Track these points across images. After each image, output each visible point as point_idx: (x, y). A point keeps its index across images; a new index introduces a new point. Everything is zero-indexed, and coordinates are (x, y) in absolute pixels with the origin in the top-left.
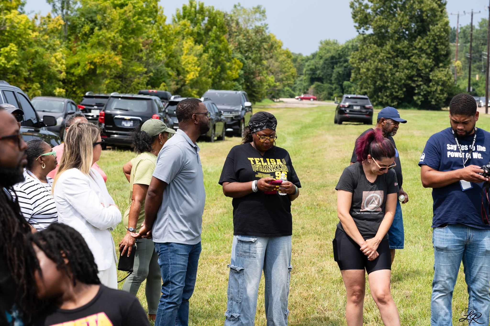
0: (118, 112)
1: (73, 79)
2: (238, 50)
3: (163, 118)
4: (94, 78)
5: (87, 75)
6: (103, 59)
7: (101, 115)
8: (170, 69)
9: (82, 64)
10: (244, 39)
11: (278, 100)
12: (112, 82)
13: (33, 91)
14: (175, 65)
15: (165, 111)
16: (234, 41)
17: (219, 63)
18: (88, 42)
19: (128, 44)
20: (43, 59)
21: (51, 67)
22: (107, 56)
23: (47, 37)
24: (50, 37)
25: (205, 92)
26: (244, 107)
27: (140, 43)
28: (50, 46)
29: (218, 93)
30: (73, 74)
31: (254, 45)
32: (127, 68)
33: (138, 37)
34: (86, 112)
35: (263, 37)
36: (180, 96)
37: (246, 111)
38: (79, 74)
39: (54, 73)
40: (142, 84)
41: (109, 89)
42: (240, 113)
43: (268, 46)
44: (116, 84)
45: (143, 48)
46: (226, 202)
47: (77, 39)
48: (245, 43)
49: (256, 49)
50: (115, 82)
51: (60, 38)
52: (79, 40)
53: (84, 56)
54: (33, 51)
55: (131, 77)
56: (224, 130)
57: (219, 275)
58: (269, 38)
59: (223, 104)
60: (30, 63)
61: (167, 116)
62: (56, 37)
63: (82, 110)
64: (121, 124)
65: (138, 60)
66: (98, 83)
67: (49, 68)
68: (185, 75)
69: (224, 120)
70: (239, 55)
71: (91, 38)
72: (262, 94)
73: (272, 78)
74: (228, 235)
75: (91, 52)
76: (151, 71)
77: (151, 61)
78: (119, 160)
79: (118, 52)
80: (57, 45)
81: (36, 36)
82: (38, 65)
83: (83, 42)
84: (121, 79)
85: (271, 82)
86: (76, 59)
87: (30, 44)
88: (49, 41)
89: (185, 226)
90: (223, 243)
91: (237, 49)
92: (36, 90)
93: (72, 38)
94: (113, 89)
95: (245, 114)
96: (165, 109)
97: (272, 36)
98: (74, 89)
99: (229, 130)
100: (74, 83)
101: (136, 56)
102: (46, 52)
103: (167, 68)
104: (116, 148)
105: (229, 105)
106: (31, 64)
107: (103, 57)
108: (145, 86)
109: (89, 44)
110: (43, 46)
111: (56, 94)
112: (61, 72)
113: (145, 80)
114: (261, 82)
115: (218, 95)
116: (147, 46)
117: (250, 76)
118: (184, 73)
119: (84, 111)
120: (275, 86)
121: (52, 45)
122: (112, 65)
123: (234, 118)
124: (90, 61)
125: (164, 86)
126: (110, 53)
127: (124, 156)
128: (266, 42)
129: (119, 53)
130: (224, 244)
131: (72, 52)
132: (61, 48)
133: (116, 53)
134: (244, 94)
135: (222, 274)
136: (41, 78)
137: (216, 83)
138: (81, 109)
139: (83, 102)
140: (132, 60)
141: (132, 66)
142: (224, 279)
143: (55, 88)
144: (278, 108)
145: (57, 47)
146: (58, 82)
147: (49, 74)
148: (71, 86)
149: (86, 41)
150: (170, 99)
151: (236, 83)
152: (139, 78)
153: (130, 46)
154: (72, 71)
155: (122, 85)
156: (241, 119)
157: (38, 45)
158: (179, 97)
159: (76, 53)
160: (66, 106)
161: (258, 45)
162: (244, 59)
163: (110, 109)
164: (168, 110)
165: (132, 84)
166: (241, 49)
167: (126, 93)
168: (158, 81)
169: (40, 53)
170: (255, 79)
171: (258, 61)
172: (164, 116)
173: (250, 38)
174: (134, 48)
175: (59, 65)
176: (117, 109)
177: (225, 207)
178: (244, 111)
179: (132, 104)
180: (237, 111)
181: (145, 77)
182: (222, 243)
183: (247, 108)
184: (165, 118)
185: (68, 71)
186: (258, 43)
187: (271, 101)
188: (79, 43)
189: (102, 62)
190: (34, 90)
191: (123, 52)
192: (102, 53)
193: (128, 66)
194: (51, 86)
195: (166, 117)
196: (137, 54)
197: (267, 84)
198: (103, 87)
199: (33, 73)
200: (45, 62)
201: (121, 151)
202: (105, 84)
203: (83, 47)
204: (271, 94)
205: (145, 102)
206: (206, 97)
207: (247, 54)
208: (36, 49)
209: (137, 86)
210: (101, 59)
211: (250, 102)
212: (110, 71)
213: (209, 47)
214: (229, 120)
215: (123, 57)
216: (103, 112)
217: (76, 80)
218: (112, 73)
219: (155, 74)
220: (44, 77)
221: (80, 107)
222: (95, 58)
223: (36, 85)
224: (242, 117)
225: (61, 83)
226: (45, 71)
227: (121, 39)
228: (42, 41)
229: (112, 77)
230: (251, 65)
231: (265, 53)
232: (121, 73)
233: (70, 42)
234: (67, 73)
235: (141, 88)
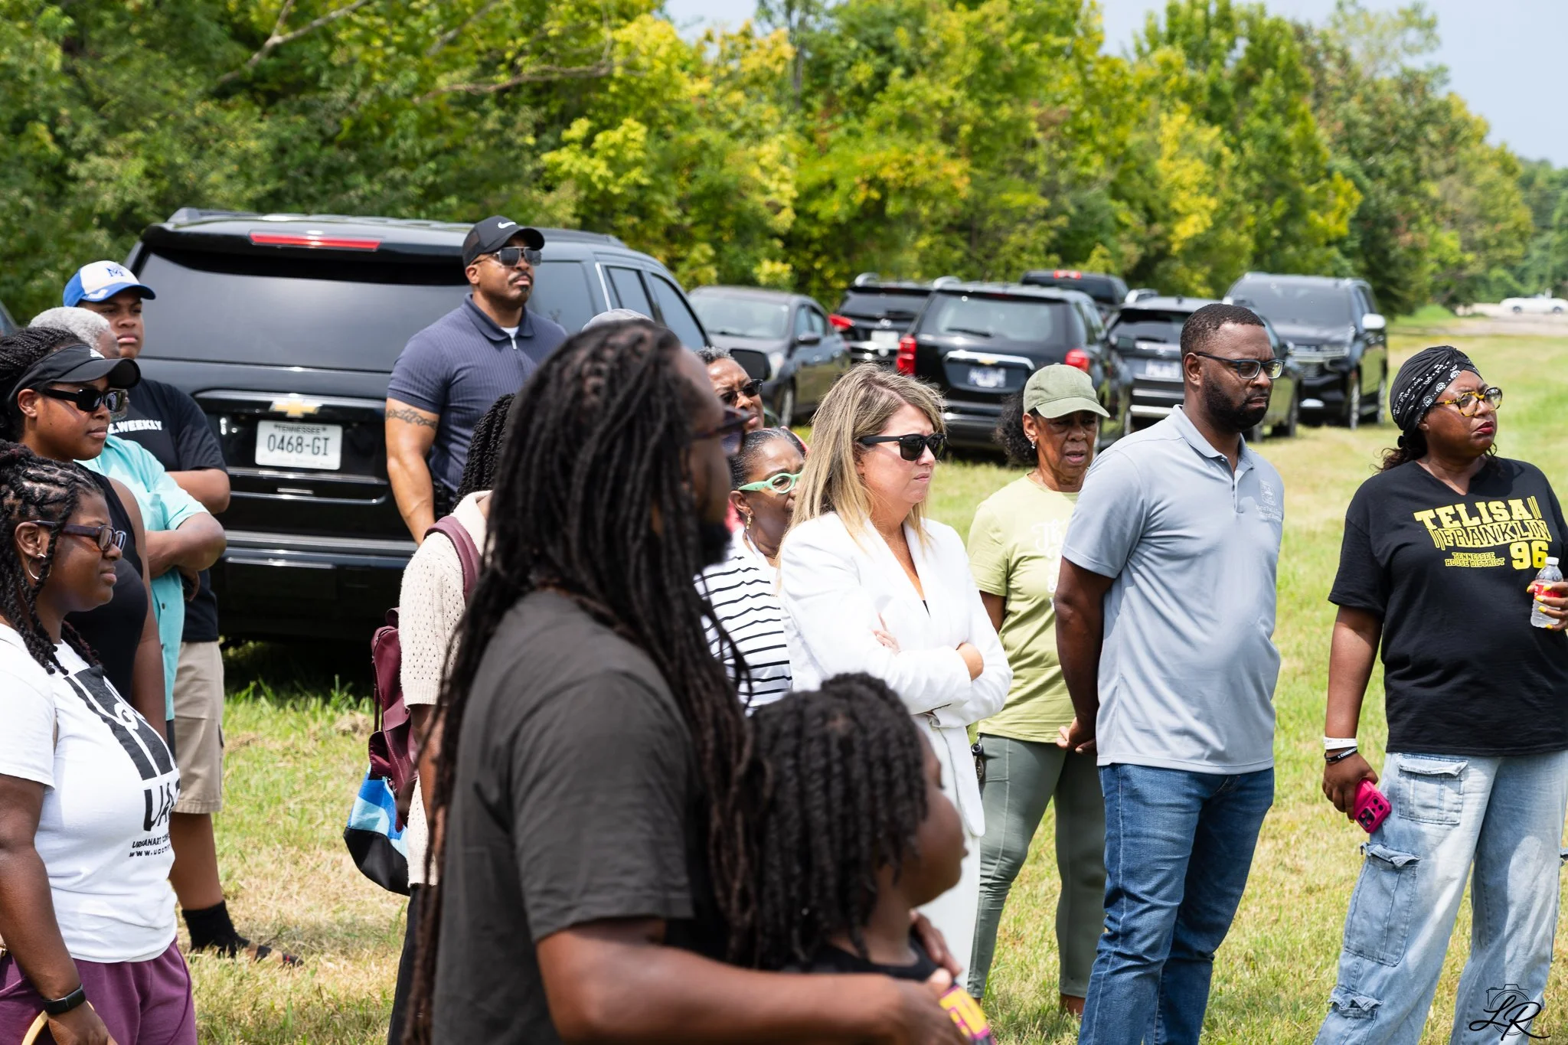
0: (959, 340)
1: (816, 232)
2: (1345, 147)
3: (1101, 362)
4: (880, 230)
5: (856, 220)
6: (908, 170)
7: (904, 350)
8: (1123, 204)
9: (843, 185)
10: (1366, 112)
11: (1469, 311)
12: (938, 242)
13: (692, 268)
14: (1140, 193)
15: (1106, 340)
16: (1332, 116)
17: (1281, 188)
18: (868, 116)
19: (991, 124)
20: (722, 165)
21: (746, 193)
22: (923, 160)
23: (738, 96)
24: (748, 96)
25: (1234, 280)
26: (1361, 331)
27: (1030, 119)
28: (748, 125)
29: (1279, 285)
30: (814, 218)
31: (1395, 129)
32: (986, 199)
33: (1023, 103)
34: (857, 339)
35: (1426, 106)
36: (1154, 292)
37: (1368, 345)
38: (835, 217)
39: (754, 211)
40: (1034, 251)
41: (930, 267)
42: (1346, 351)
43: (1440, 132)
44: (949, 249)
45: (1039, 136)
46: (1301, 637)
47: (830, 103)
48: (1369, 125)
49: (1404, 143)
50: (948, 244)
51: (777, 101)
52: (840, 110)
53: (851, 160)
54: (692, 140)
55: (998, 228)
56: (1295, 405)
57: (1281, 874)
58: (1446, 108)
59: (1294, 322)
60: (682, 180)
61: (1114, 355)
62: (765, 98)
63: (843, 333)
64: (965, 378)
65: (1023, 174)
66: (892, 245)
67: (741, 196)
68: (1170, 225)
69: (1295, 373)
70: (1345, 163)
71: (879, 102)
72: (1418, 291)
73: (1453, 238)
74: (1310, 746)
75: (873, 146)
76: (1064, 212)
77: (1063, 178)
78: (957, 493)
79: (959, 148)
80: (767, 121)
81: (703, 96)
82: (709, 187)
83: (852, 116)
84: (965, 234)
85: (1446, 252)
86: (824, 169)
87: (683, 120)
88: (743, 110)
89: (1172, 711)
90: (1295, 770)
91: (1340, 143)
92: (701, 265)
93: (817, 103)
94: (939, 264)
95: (1363, 354)
96: (1109, 331)
97: (1454, 104)
98: (818, 265)
99: (1310, 403)
100: (817, 247)
101: (1017, 163)
102: (734, 145)
103: (1114, 204)
104: (949, 455)
105: (1312, 322)
106: (686, 184)
107: (910, 163)
108: (1044, 258)
109: (870, 123)
110: (724, 125)
111: (763, 279)
112: (777, 209)
113: (1043, 240)
114: (1416, 250)
115: (1279, 292)
116: (1052, 130)
117: (1378, 231)
118: (1166, 219)
119: (851, 333)
120: (1461, 266)
121: (755, 124)
122: (938, 188)
123: (1327, 366)
124: (868, 176)
125: (1103, 257)
126: (932, 152)
127: (975, 481)
128: (1436, 122)
129: (961, 152)
130: (1297, 775)
131: (814, 146)
132: (781, 132)
133: (952, 149)
134: (1363, 289)
135: (1292, 871)
136: (717, 227)
137: (1271, 252)
138: (839, 328)
139: (848, 307)
140: (1003, 173)
141: (999, 192)
142: (1298, 890)
143: (757, 261)
144: (1471, 337)
145: (768, 127)
146: (767, 242)
147: (739, 215)
148: (809, 256)
149: (861, 114)
150: (1123, 300)
151: (1334, 251)
152: (1024, 233)
153: (999, 130)
154: (814, 206)
155: (968, 255)
156: (1350, 370)
157: (709, 124)
158: (1152, 296)
159: (828, 151)
160: (794, 317)
161: (1408, 132)
162: (1360, 174)
163: (934, 331)
164: (1119, 337)
165: (1002, 250)
166: (1354, 145)
167: (982, 279)
168: (1082, 244)
169: (714, 149)
170: (1392, 242)
171: (1407, 185)
172: (1103, 357)
173: (1383, 108)
174: (1010, 135)
175: (773, 186)
176: (953, 330)
177: (1299, 654)
178: (1360, 346)
179: (1002, 317)
180: (1339, 344)
181: (1042, 230)
182: (1290, 769)
183: (1370, 336)
184: (1107, 364)
185: (800, 206)
186: (1411, 124)
187: (1445, 312)
188: (839, 119)
189: (905, 179)
190: (695, 265)
191: (976, 148)
192: (907, 151)
193: (988, 193)
194: (746, 252)
195: (1109, 358)
196: (1018, 156)
197: (1435, 256)
198: (910, 258)
199: (694, 211)
200: (729, 175)
201: (965, 465)
202: (914, 249)
203: (850, 132)
204: (1447, 289)
205: (1044, 310)
206: (1241, 297)
207: (1371, 161)
208: (702, 137)
209: (1018, 257)
210: (902, 168)
211: (1382, 313)
212: (934, 208)
213: (1251, 134)
214: (1312, 373)
215: (977, 165)
216: (909, 340)
217: (825, 237)
218: (938, 215)
219: (1073, 221)
220: (726, 223)
221: (836, 322)
222: (883, 165)
223: (702, 251)
224: (1353, 364)
225: (778, 244)
226: (730, 206)
227: (971, 109)
228: (722, 108)
229: (938, 228)
230: (1382, 196)
231: (1431, 157)
232: (967, 216)
233: (810, 116)
234: (797, 212)
235: (1031, 263)
